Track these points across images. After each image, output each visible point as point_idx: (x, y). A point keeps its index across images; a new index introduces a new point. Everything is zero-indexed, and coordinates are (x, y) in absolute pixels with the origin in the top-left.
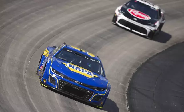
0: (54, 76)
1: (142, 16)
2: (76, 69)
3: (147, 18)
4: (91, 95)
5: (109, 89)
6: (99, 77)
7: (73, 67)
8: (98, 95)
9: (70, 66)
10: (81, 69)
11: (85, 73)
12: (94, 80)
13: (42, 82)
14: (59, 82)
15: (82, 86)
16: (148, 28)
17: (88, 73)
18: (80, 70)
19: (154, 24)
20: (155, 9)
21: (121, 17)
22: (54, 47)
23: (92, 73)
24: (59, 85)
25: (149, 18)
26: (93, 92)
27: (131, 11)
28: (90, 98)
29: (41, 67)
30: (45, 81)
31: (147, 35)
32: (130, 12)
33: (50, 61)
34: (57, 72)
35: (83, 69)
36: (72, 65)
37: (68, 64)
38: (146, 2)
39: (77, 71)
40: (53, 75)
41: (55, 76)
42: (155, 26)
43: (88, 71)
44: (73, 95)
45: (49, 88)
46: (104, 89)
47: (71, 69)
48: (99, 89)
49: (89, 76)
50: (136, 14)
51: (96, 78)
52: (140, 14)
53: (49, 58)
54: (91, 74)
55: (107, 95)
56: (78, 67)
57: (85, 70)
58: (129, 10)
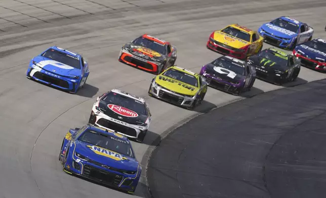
0: (78, 161)
1: (128, 112)
2: (103, 152)
3: (134, 115)
4: (121, 179)
5: (140, 172)
6: (129, 159)
7: (99, 150)
8: (128, 180)
9: (95, 148)
10: (108, 151)
11: (113, 156)
12: (122, 162)
13: (65, 169)
14: (84, 168)
15: (110, 170)
16: (137, 128)
17: (116, 156)
18: (107, 153)
19: (144, 122)
20: (141, 102)
21: (101, 115)
22: (77, 129)
23: (120, 155)
24: (84, 171)
25: (136, 115)
26: (122, 176)
27: (112, 107)
28: (119, 182)
29: (64, 152)
30: (68, 167)
31: (137, 137)
32: (112, 109)
33: (73, 145)
34: (82, 157)
35: (110, 151)
36: (98, 147)
37: (93, 147)
38: (127, 94)
39: (104, 154)
40: (77, 159)
41: (80, 160)
42: (145, 125)
43: (115, 153)
44: (101, 181)
45: (73, 175)
46: (135, 172)
47: (96, 152)
48: (129, 172)
49: (117, 159)
50: (119, 110)
51: (125, 160)
52: (124, 111)
53: (72, 141)
54: (119, 157)
55: (138, 178)
56: (105, 149)
57: (112, 152)
58: (111, 107)
